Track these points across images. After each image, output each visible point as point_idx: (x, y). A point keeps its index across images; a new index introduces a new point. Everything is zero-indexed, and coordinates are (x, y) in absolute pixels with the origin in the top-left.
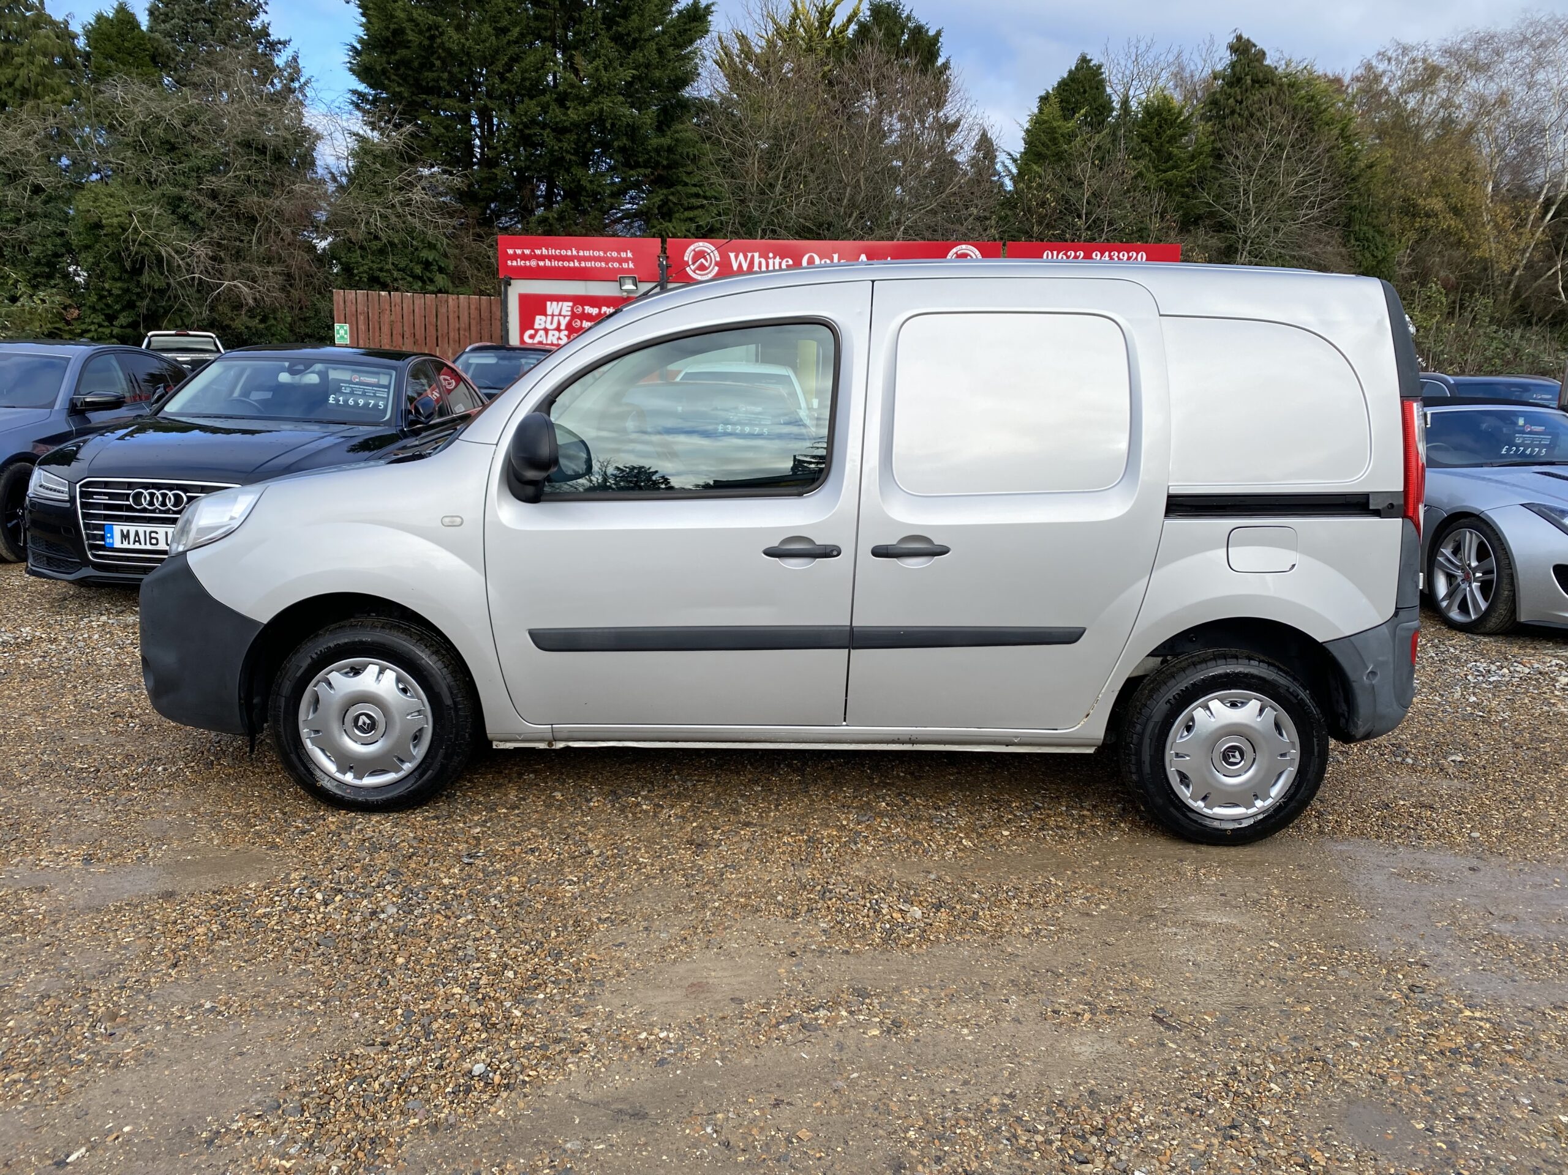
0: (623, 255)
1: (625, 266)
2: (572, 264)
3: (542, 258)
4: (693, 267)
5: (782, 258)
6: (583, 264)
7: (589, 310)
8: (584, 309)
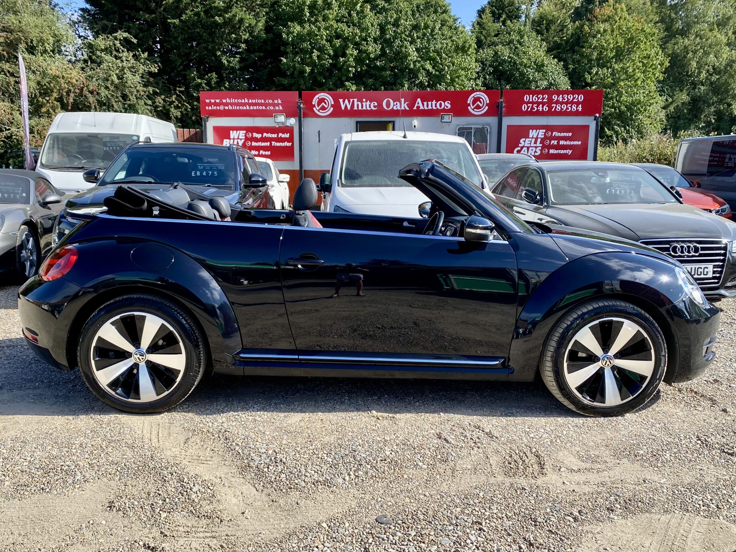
0: (276, 102)
1: (277, 108)
2: (245, 108)
3: (227, 104)
4: (318, 108)
5: (371, 102)
6: (252, 108)
7: (255, 135)
8: (252, 135)
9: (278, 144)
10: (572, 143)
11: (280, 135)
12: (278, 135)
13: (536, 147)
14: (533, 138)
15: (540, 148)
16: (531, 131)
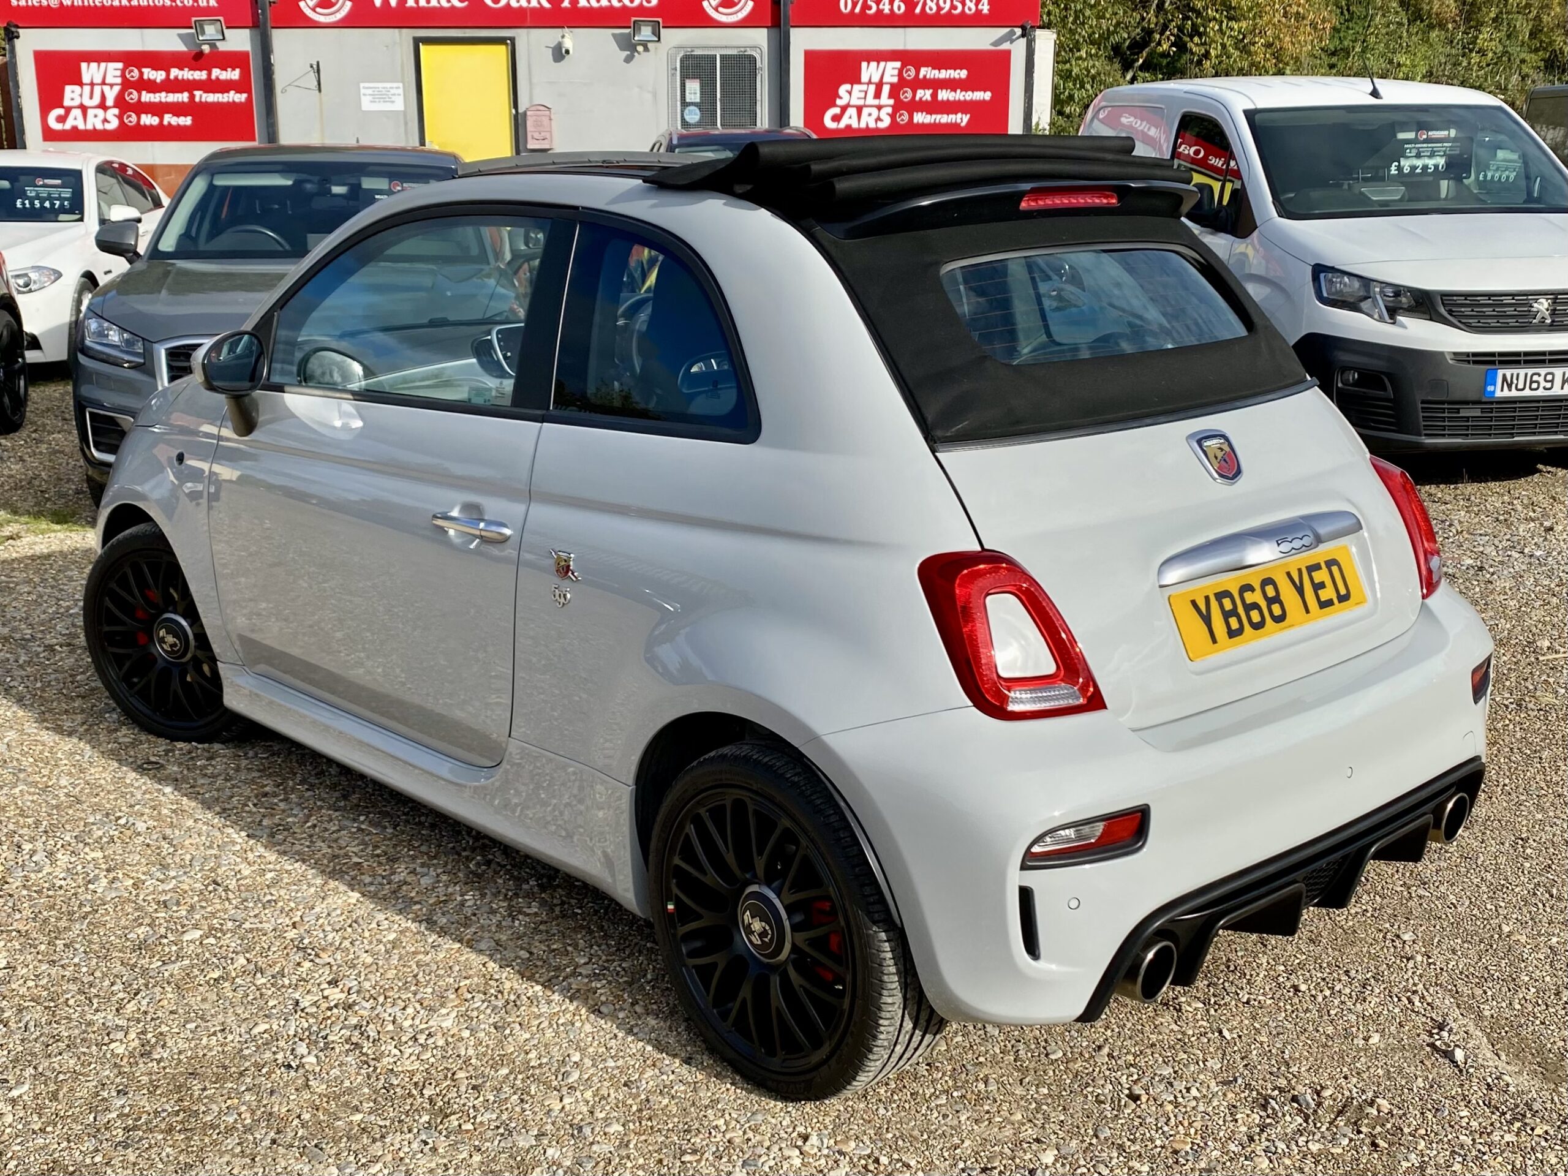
1: (202, 3)
2: (116, 3)
4: (311, 4)
6: (135, 2)
7: (149, 74)
8: (141, 74)
9: (211, 98)
10: (969, 96)
11: (216, 73)
12: (209, 74)
13: (879, 108)
14: (870, 83)
15: (889, 110)
16: (864, 65)
